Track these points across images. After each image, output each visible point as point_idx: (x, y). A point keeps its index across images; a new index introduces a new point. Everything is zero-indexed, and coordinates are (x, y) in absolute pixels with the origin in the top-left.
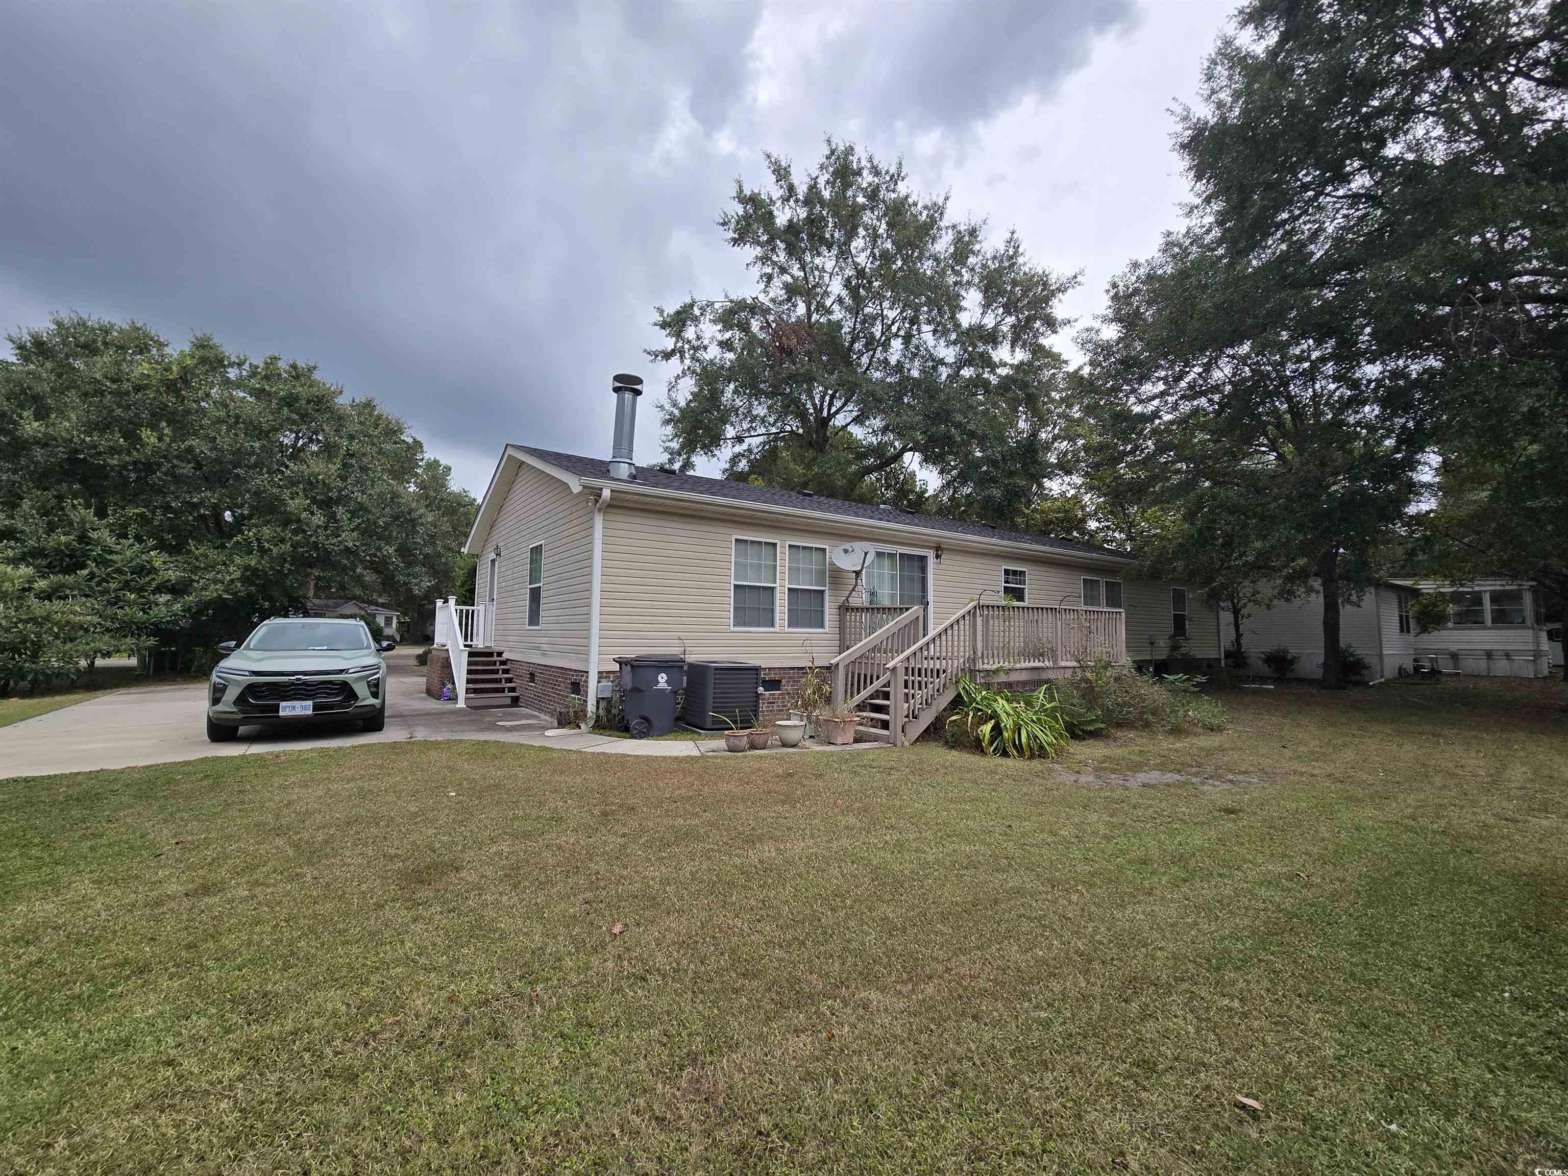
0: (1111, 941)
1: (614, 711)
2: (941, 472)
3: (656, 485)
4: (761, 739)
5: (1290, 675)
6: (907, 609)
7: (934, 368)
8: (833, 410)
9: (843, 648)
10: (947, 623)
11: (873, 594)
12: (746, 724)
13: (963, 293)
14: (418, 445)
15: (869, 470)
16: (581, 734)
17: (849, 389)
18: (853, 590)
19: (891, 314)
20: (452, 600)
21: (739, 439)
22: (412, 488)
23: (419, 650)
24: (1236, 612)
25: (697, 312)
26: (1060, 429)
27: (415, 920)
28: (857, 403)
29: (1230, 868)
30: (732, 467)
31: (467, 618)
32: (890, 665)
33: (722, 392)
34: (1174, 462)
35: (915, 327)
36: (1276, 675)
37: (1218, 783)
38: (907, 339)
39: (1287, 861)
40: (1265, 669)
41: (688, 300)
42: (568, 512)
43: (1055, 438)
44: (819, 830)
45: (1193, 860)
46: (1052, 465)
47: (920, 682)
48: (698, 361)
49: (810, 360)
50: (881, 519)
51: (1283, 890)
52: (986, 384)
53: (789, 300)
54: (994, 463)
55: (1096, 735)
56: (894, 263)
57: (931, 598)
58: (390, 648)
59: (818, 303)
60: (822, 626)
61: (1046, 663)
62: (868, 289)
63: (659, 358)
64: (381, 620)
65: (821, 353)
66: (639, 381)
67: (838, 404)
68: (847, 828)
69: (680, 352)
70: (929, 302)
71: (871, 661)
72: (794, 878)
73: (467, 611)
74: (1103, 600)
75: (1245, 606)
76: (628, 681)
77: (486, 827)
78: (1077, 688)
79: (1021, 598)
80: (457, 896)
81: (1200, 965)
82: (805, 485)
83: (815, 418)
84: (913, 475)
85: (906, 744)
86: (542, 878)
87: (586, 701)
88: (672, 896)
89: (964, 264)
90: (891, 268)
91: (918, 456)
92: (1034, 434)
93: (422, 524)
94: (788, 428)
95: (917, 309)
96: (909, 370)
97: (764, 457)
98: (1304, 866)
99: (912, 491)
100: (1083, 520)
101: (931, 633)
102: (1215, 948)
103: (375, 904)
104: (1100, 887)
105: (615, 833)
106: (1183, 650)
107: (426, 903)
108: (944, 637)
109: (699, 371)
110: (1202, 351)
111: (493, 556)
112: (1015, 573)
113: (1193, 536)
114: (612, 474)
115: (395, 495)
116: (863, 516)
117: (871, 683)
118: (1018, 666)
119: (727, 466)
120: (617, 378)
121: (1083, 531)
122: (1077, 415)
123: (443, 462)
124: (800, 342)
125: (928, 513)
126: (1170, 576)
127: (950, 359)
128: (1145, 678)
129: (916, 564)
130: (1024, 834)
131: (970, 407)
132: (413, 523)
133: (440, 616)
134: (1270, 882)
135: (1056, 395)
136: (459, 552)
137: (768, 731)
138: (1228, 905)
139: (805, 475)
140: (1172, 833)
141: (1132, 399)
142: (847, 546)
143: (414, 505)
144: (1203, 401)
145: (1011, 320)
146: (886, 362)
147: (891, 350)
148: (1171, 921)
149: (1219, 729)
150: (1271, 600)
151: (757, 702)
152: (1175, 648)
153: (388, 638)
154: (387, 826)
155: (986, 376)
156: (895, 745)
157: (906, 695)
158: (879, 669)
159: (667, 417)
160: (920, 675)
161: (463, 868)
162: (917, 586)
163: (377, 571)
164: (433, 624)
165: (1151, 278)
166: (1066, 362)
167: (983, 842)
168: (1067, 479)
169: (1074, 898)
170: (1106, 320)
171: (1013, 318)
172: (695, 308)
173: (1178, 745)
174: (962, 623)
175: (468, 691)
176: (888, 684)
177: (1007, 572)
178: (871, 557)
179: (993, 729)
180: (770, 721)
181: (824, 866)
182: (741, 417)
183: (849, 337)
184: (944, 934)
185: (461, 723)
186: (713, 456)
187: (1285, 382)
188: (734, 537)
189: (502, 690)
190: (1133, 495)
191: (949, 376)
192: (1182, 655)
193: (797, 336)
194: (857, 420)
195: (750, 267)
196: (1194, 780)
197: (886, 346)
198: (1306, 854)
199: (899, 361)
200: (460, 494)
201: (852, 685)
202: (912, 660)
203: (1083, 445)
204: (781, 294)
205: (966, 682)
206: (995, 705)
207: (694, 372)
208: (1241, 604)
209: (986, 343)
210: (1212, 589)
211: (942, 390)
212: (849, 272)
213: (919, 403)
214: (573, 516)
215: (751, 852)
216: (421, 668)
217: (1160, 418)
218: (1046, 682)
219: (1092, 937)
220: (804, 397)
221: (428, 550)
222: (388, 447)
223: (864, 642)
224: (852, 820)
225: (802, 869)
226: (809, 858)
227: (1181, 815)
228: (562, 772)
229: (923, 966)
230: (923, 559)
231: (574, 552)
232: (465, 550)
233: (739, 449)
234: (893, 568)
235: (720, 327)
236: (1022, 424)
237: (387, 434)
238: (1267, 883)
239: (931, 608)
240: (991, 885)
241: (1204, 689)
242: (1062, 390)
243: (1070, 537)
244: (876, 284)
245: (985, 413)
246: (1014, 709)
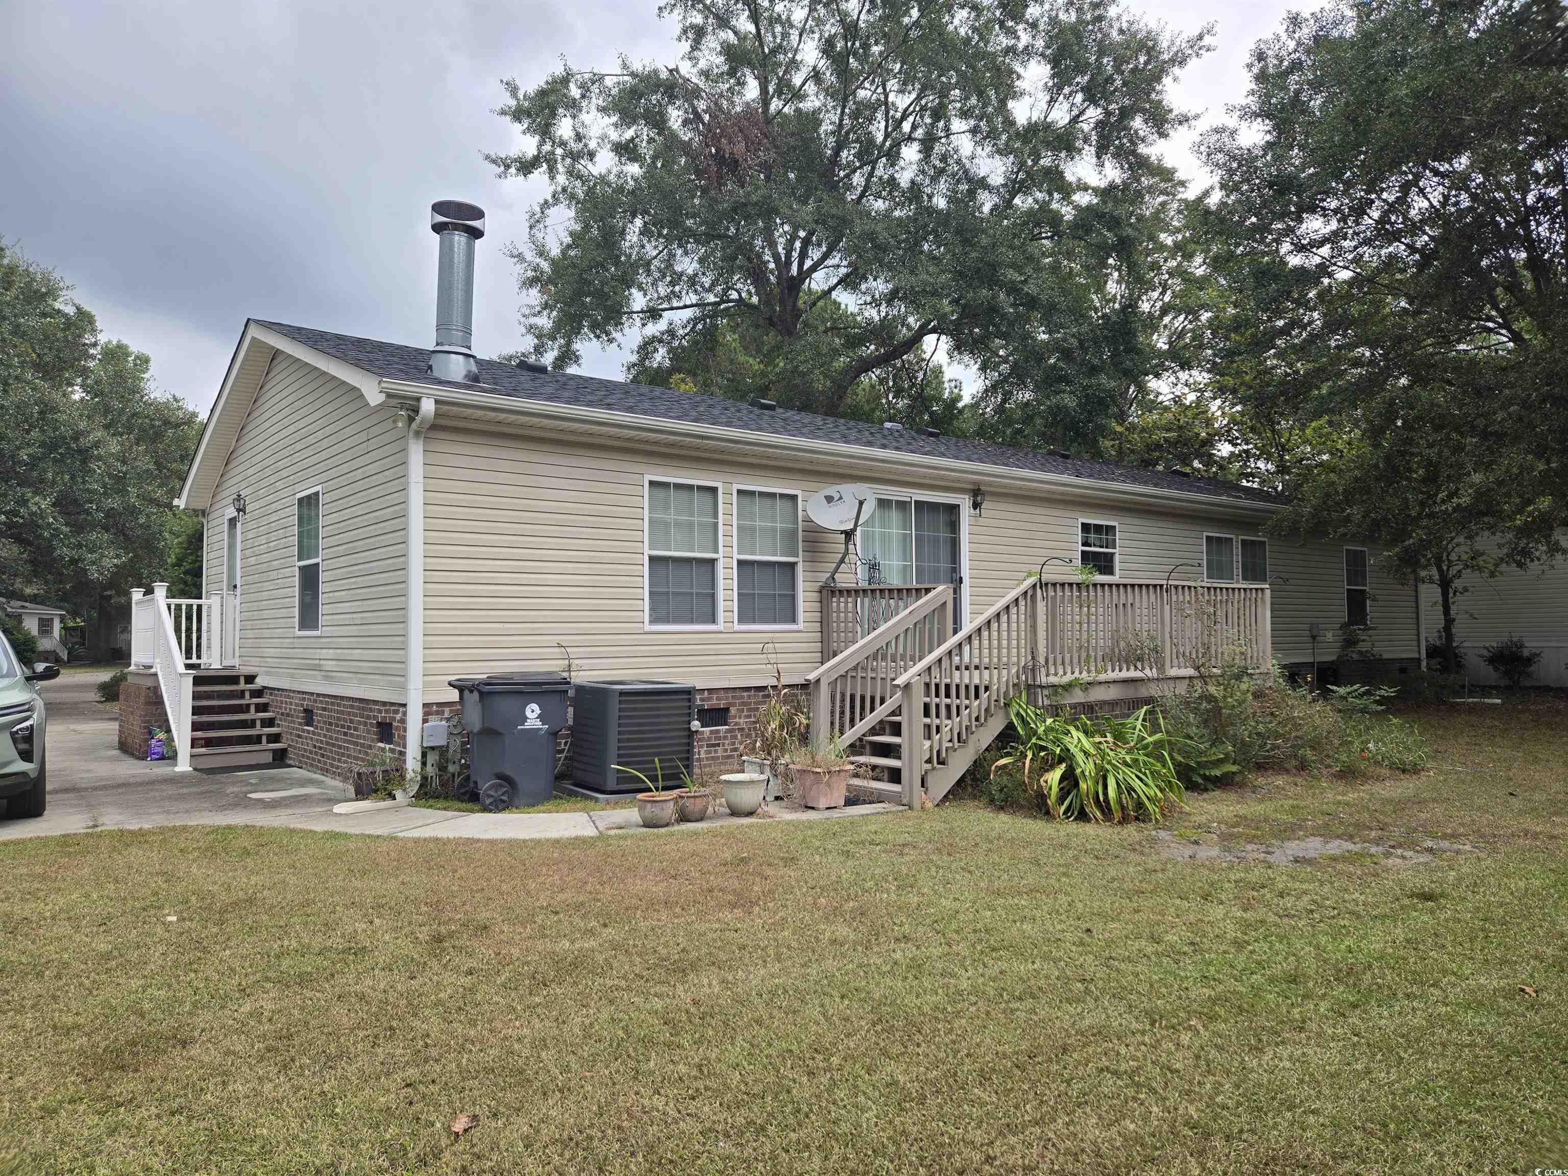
0: (1239, 1104)
1: (452, 768)
2: (983, 368)
3: (512, 392)
4: (699, 804)
5: (1527, 683)
6: (928, 591)
7: (972, 193)
8: (808, 263)
9: (827, 654)
10: (991, 611)
11: (873, 567)
12: (673, 781)
13: (1018, 68)
14: (84, 320)
15: (866, 366)
16: (397, 809)
17: (834, 229)
18: (842, 561)
19: (902, 101)
20: (160, 590)
21: (653, 314)
22: (78, 394)
23: (104, 676)
24: (1445, 584)
25: (575, 91)
26: (1174, 296)
27: (112, 1132)
28: (847, 252)
29: (1423, 983)
30: (642, 360)
31: (189, 618)
32: (900, 681)
33: (623, 233)
34: (1352, 346)
35: (941, 124)
36: (1504, 682)
37: (1409, 854)
38: (928, 144)
39: (1506, 970)
40: (1488, 674)
41: (559, 71)
42: (363, 437)
43: (1164, 311)
44: (789, 948)
45: (1369, 973)
46: (1160, 354)
47: (948, 707)
48: (579, 177)
49: (768, 178)
50: (884, 446)
51: (1499, 1015)
52: (1055, 219)
53: (732, 72)
54: (1067, 355)
55: (1224, 783)
56: (907, 13)
57: (965, 573)
58: (50, 674)
59: (780, 80)
60: (794, 620)
61: (1147, 671)
62: (863, 58)
63: (513, 170)
64: (31, 625)
65: (786, 168)
66: (479, 214)
67: (815, 254)
68: (834, 942)
69: (548, 161)
70: (964, 83)
71: (871, 674)
72: (748, 1026)
73: (189, 607)
74: (1238, 570)
75: (1459, 575)
76: (474, 718)
77: (233, 970)
78: (1196, 711)
79: (1109, 570)
80: (185, 1088)
81: (1372, 1133)
82: (764, 391)
83: (778, 277)
84: (938, 372)
85: (929, 805)
86: (333, 1049)
87: (402, 754)
88: (551, 1066)
89: (1018, 17)
90: (899, 23)
91: (945, 342)
92: (1130, 306)
93: (99, 458)
94: (734, 295)
95: (943, 94)
96: (930, 197)
97: (695, 343)
98: (1532, 976)
99: (938, 399)
100: (1209, 442)
101: (968, 627)
102: (1394, 1107)
103: (42, 1108)
104: (1225, 1021)
105: (456, 969)
106: (1363, 647)
107: (130, 1102)
108: (985, 634)
109: (581, 196)
110: (1394, 166)
111: (231, 512)
112: (1098, 528)
113: (1376, 466)
114: (436, 373)
115: (47, 409)
116: (857, 441)
117: (872, 710)
118: (1102, 677)
119: (634, 358)
120: (438, 208)
121: (1209, 460)
122: (1200, 272)
123: (135, 347)
124: (752, 146)
125: (962, 435)
126: (1342, 530)
127: (997, 180)
128: (1303, 691)
129: (942, 518)
130: (1110, 943)
131: (1030, 259)
132: (84, 455)
133: (140, 618)
134: (1481, 1004)
135: (1167, 239)
136: (170, 506)
137: (707, 791)
138: (1418, 1041)
139: (763, 374)
140: (1338, 934)
141: (1286, 247)
142: (832, 490)
143: (82, 425)
144: (1398, 248)
145: (1094, 114)
146: (892, 182)
147: (902, 163)
148: (1333, 1069)
149: (1414, 770)
150: (1496, 565)
151: (690, 745)
152: (1350, 642)
153: (46, 656)
154: (58, 977)
155: (1054, 206)
156: (911, 808)
157: (928, 727)
158: (883, 687)
159: (530, 274)
160: (948, 695)
161: (193, 1041)
162: (944, 552)
163: (19, 540)
164: (127, 630)
165: (1320, 41)
166: (1182, 184)
167: (1046, 957)
168: (1184, 376)
169: (1185, 1038)
170: (1248, 114)
171: (1099, 110)
172: (572, 86)
173: (1351, 796)
174: (1014, 610)
175: (194, 743)
176: (897, 712)
177: (1086, 527)
178: (869, 509)
179: (1063, 778)
180: (712, 775)
181: (796, 1004)
182: (657, 275)
183: (832, 139)
184: (983, 1104)
185: (182, 798)
186: (611, 341)
187: (1526, 215)
188: (648, 478)
189: (258, 739)
190: (1286, 401)
191: (995, 208)
192: (1360, 653)
193: (746, 138)
194: (850, 282)
195: (665, 13)
196: (1373, 850)
197: (893, 156)
198: (1536, 958)
199: (913, 182)
200: (167, 404)
201: (842, 713)
202: (935, 672)
203: (1210, 321)
204: (718, 61)
205: (1021, 705)
206: (1066, 740)
207: (572, 197)
208: (1453, 571)
209: (1056, 149)
210: (1406, 550)
211: (983, 231)
212: (831, 28)
213: (948, 251)
214: (373, 444)
215: (680, 988)
216: (108, 706)
217: (1330, 275)
218: (1148, 701)
219: (1211, 1098)
220: (758, 242)
221: (114, 503)
222: (30, 322)
223: (857, 646)
224: (842, 930)
225: (762, 1012)
226: (773, 993)
227: (1351, 906)
228: (364, 873)
229: (950, 1156)
230: (953, 509)
231: (375, 505)
232: (180, 503)
233: (654, 329)
234: (905, 525)
235: (614, 119)
236: (1112, 287)
237: (28, 301)
238: (1475, 1004)
239: (966, 589)
240: (1058, 1023)
241: (1391, 706)
242: (1178, 230)
243: (1188, 470)
244: (876, 49)
245: (1055, 268)
246: (1097, 746)
